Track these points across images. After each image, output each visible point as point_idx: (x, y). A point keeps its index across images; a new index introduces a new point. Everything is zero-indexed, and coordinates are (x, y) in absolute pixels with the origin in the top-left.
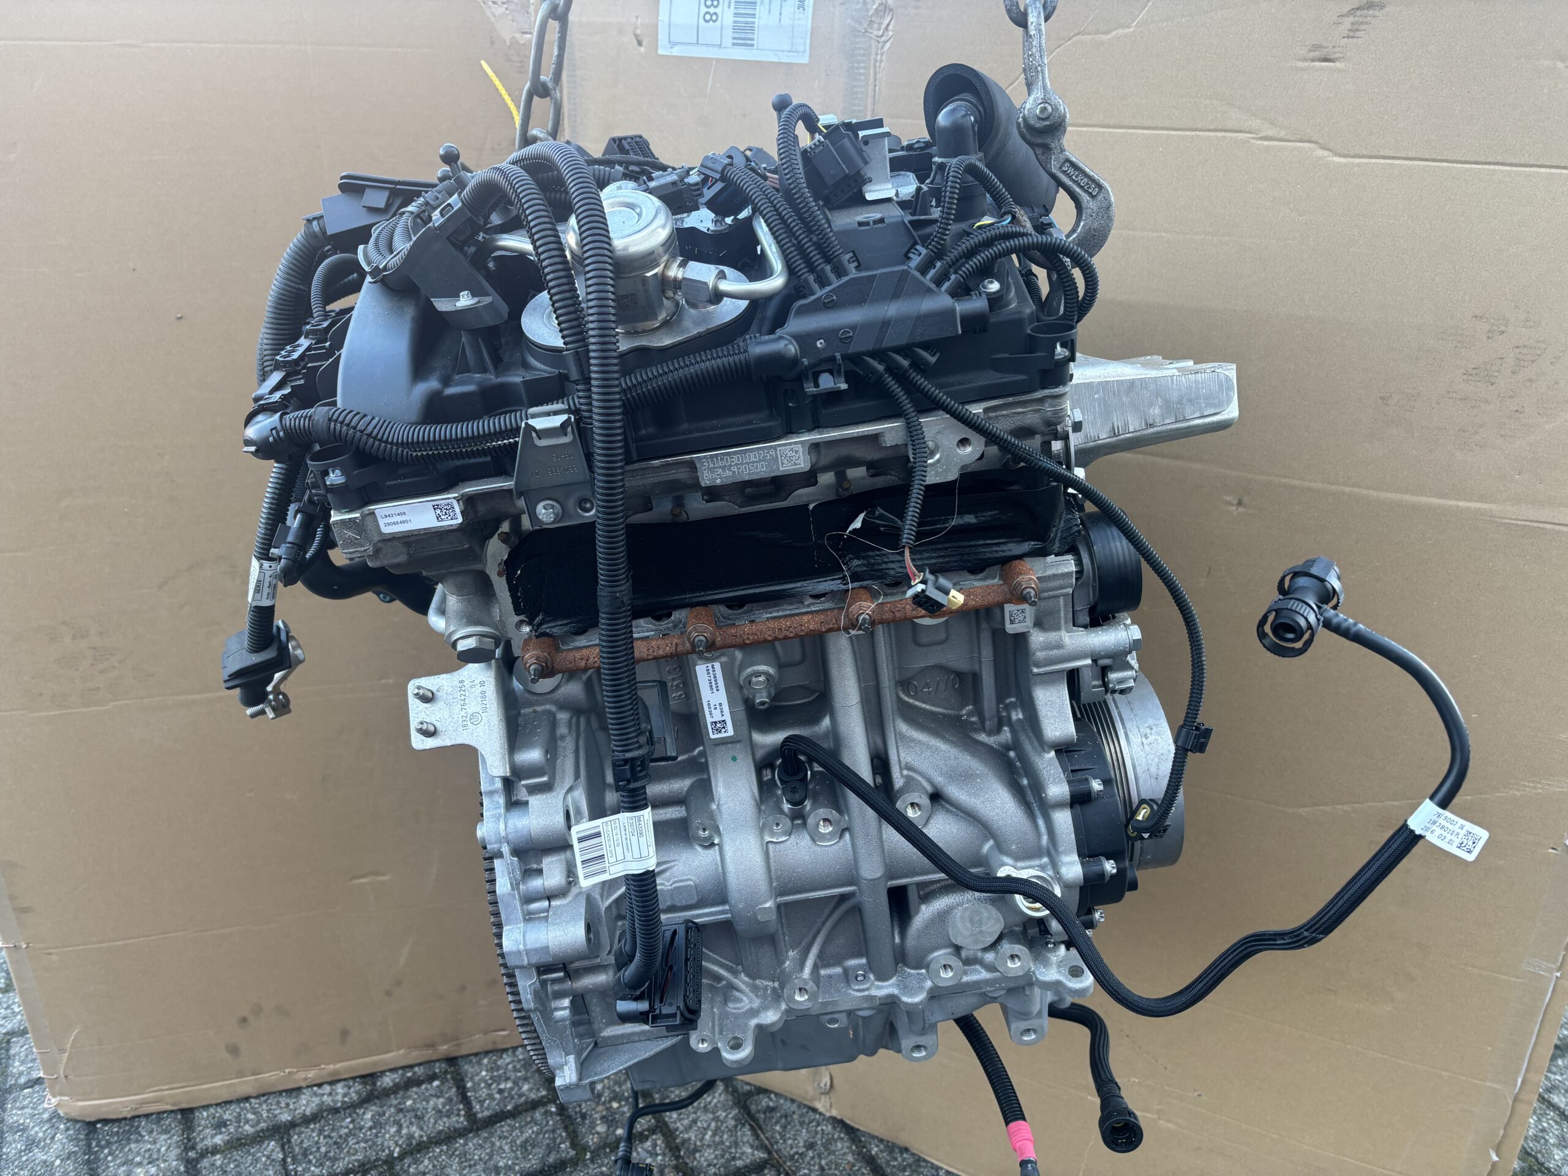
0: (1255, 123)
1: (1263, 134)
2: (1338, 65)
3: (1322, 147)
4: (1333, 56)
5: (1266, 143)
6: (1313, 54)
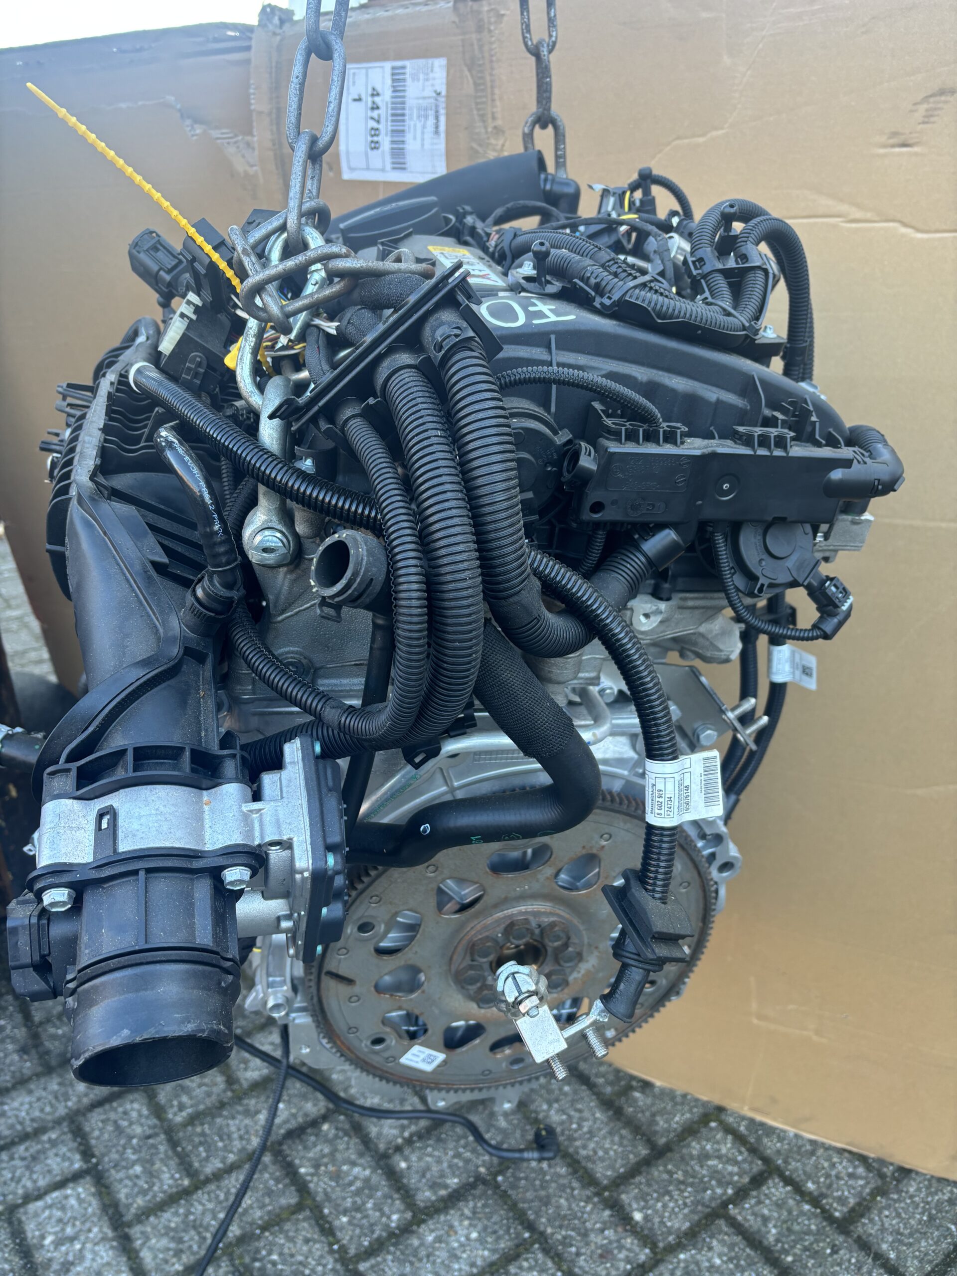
0: (843, 208)
1: (852, 217)
2: (916, 149)
3: (906, 225)
4: (911, 142)
5: (854, 225)
6: (892, 141)
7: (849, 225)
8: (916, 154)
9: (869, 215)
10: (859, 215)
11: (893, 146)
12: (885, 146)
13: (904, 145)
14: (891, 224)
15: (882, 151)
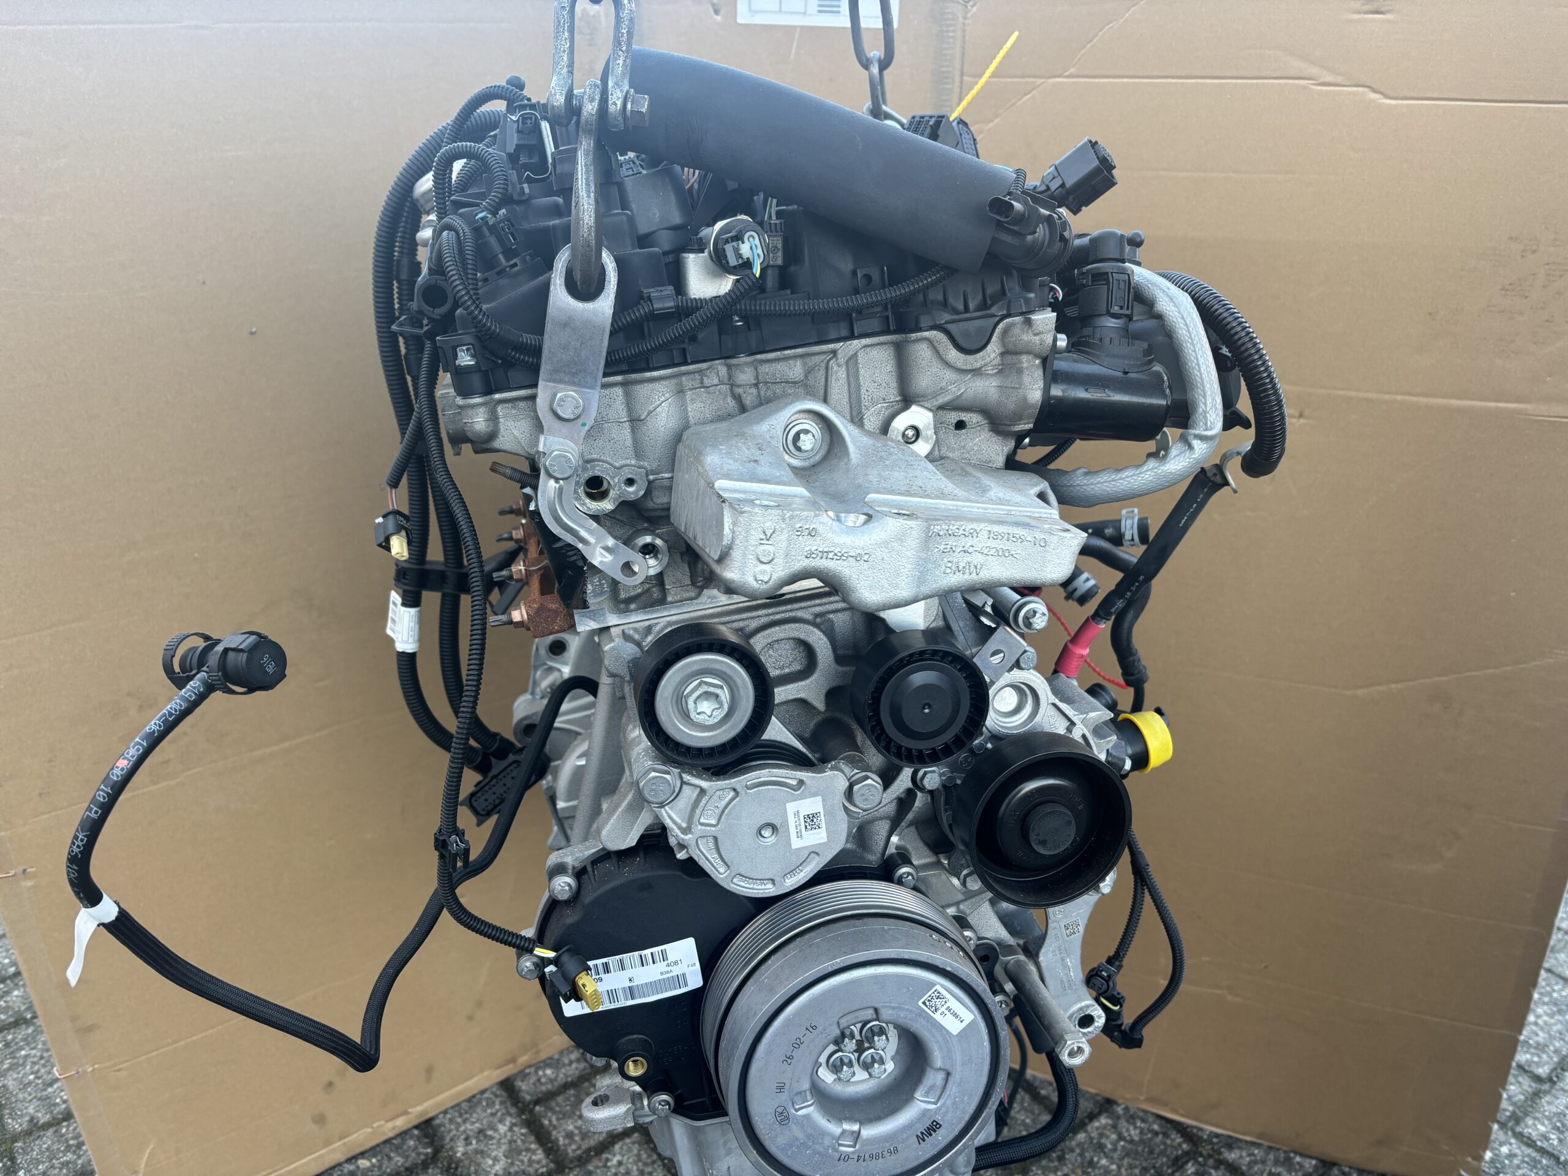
0: (1314, 71)
1: (1322, 80)
2: (1388, 16)
3: (1375, 91)
4: (1383, 9)
5: (1324, 88)
6: (1365, 8)
7: (1319, 88)
8: (1389, 21)
9: (1339, 79)
10: (1329, 78)
11: (1366, 13)
12: (1359, 12)
13: (1377, 12)
14: (1361, 89)
15: (1356, 17)
